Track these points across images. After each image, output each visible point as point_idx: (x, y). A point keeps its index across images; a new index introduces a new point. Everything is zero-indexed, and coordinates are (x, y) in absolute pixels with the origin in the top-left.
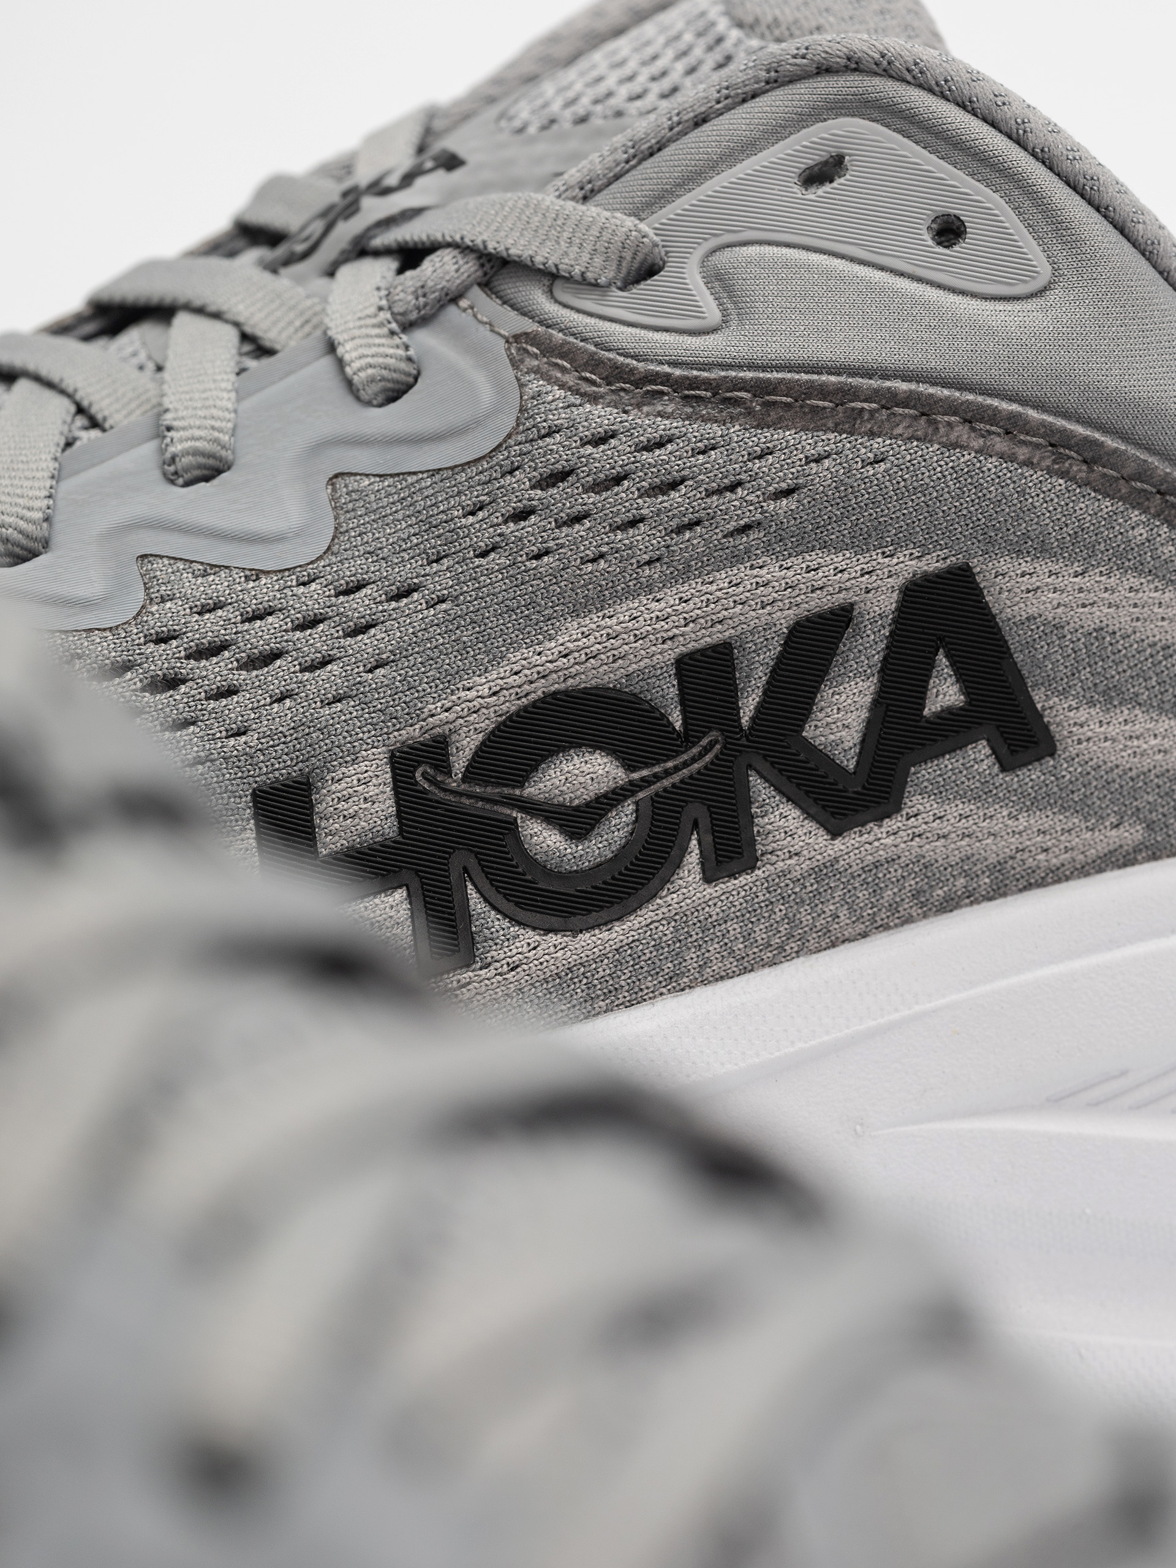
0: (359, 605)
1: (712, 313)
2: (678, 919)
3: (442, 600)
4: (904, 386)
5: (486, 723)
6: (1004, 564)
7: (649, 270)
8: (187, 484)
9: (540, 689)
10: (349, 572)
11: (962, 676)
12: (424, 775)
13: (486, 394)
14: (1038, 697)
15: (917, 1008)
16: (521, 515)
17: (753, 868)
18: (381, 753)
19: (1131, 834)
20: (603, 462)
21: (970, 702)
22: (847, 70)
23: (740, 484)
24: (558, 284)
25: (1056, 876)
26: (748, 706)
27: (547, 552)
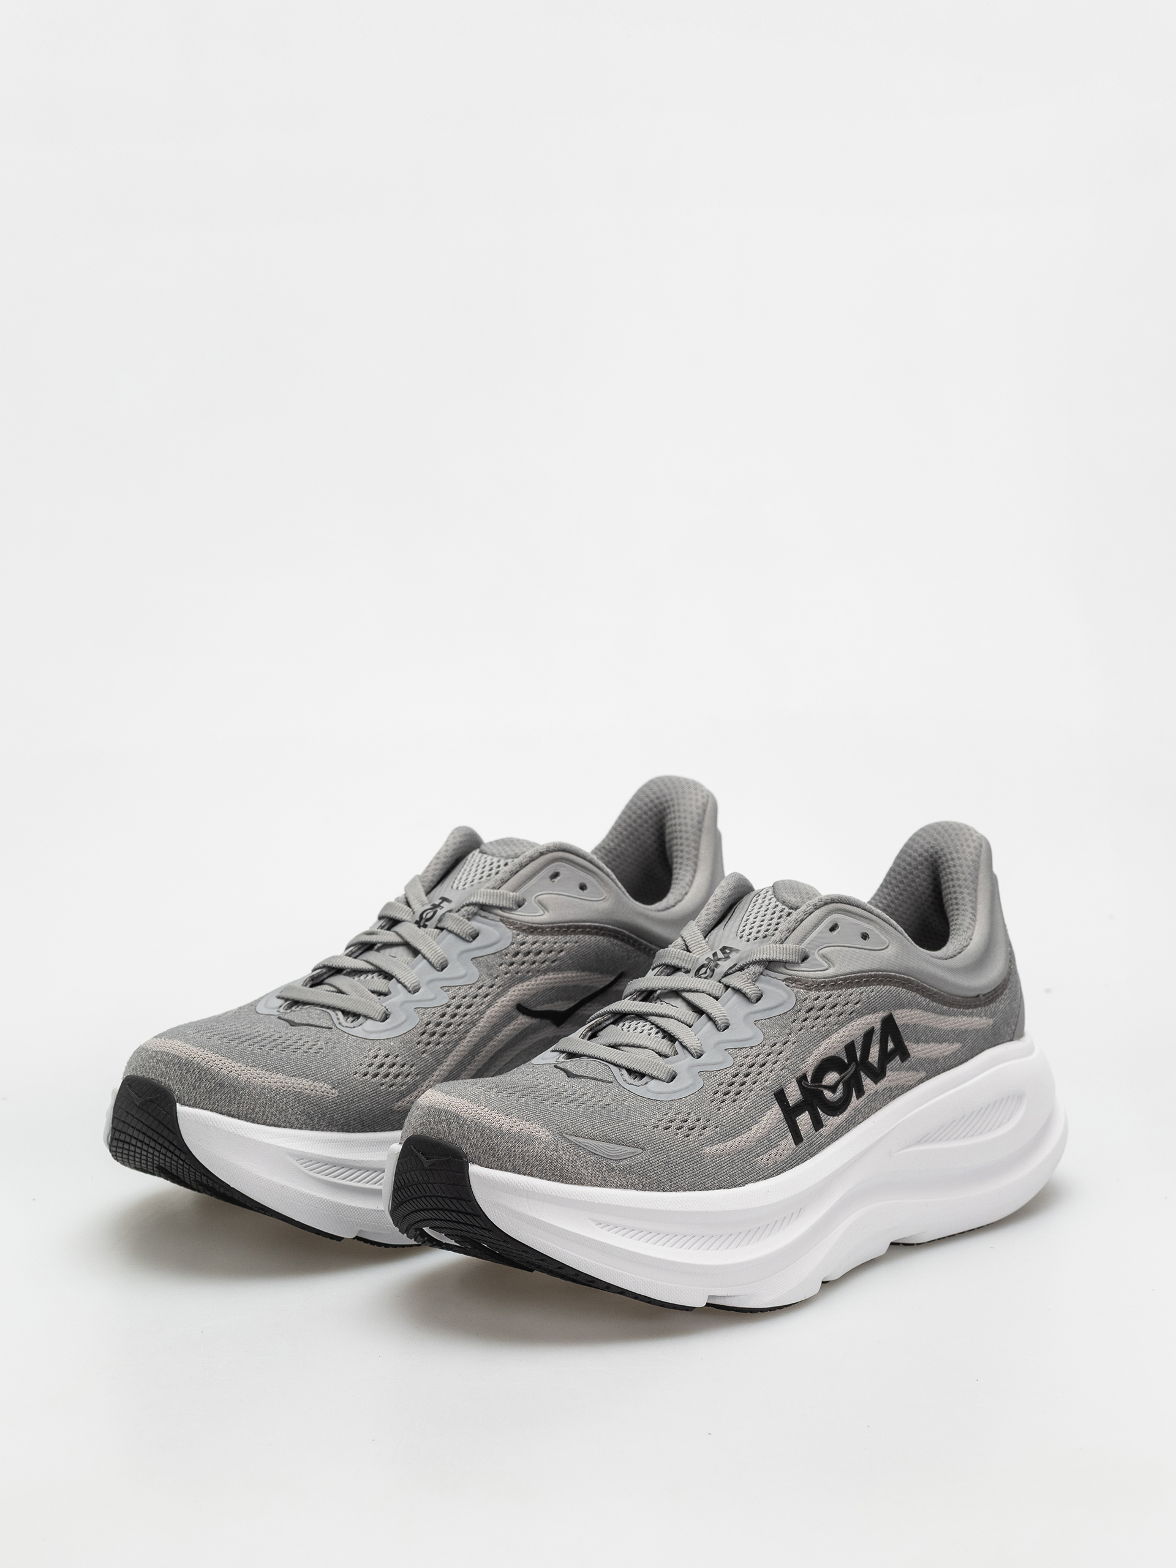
0: (777, 1048)
1: (826, 966)
2: (855, 1110)
3: (795, 1042)
4: (873, 973)
5: (812, 1068)
6: (898, 1011)
7: (805, 958)
8: (723, 1031)
9: (820, 1059)
10: (772, 1042)
11: (893, 1041)
12: (804, 1083)
13: (785, 996)
14: (906, 1043)
15: (898, 1123)
16: (806, 1020)
17: (864, 1094)
18: (794, 1080)
19: (923, 1074)
20: (819, 1003)
21: (895, 1046)
22: (831, 903)
23: (848, 1002)
24: (787, 965)
25: (910, 1088)
26: (858, 1055)
27: (814, 1027)
